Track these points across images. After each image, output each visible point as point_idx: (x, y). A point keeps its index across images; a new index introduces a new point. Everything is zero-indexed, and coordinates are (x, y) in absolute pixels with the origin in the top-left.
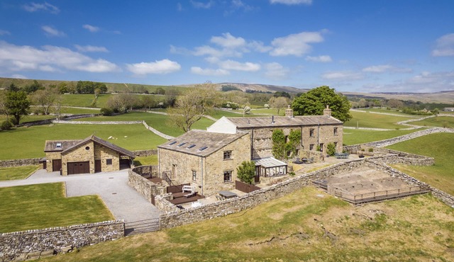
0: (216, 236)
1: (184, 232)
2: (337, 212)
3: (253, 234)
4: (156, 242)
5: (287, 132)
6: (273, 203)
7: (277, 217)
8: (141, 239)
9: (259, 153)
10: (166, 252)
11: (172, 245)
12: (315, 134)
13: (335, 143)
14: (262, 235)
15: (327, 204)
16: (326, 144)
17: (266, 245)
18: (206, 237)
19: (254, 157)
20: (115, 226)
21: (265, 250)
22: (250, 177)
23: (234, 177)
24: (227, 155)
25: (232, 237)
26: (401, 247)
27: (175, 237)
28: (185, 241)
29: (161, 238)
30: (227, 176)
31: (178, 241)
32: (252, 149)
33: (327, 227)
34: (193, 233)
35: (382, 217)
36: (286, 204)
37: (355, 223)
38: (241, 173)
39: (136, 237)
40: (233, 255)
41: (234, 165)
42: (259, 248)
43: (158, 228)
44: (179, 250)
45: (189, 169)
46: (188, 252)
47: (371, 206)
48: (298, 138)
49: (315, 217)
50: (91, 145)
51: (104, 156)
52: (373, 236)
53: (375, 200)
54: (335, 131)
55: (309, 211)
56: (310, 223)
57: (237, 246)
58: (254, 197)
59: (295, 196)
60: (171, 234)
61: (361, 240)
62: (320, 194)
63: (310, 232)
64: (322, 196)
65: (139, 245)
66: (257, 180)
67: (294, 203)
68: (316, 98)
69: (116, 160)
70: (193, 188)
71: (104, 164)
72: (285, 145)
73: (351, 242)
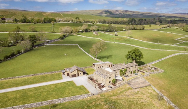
0: (108, 96)
1: (103, 95)
2: (130, 91)
3: (114, 95)
4: (99, 97)
5: (123, 70)
6: (119, 88)
7: (119, 92)
8: (96, 96)
9: (117, 75)
10: (101, 99)
11: (101, 97)
12: (130, 69)
13: (136, 70)
14: (116, 96)
15: (129, 89)
16: (133, 71)
17: (117, 97)
18: (107, 96)
19: (116, 76)
20: (91, 94)
21: (116, 98)
22: (115, 82)
23: (111, 82)
24: (110, 78)
25: (111, 96)
26: (139, 97)
27: (101, 96)
28: (103, 97)
29: (99, 96)
30: (110, 82)
31: (102, 97)
32: (115, 75)
33: (128, 94)
34: (104, 95)
35: (138, 92)
36: (121, 89)
37: (133, 93)
38: (113, 81)
39: (95, 96)
40: (111, 99)
41: (111, 80)
42: (115, 98)
43: (98, 94)
44: (103, 98)
45: (102, 80)
46: (104, 99)
47: (137, 89)
48: (126, 70)
49: (126, 92)
50: (77, 70)
51: (79, 72)
52: (135, 95)
53: (138, 88)
54: (135, 67)
55: (125, 90)
56: (125, 93)
57: (111, 98)
58: (115, 88)
59: (123, 87)
60: (101, 95)
61: (133, 96)
62: (128, 86)
63: (124, 95)
64: (128, 87)
65: (96, 97)
66: (116, 82)
67: (123, 89)
68: (133, 53)
69: (82, 73)
70: (103, 84)
71: (79, 74)
72: (123, 73)
73: (131, 97)
